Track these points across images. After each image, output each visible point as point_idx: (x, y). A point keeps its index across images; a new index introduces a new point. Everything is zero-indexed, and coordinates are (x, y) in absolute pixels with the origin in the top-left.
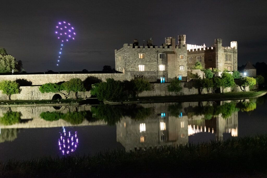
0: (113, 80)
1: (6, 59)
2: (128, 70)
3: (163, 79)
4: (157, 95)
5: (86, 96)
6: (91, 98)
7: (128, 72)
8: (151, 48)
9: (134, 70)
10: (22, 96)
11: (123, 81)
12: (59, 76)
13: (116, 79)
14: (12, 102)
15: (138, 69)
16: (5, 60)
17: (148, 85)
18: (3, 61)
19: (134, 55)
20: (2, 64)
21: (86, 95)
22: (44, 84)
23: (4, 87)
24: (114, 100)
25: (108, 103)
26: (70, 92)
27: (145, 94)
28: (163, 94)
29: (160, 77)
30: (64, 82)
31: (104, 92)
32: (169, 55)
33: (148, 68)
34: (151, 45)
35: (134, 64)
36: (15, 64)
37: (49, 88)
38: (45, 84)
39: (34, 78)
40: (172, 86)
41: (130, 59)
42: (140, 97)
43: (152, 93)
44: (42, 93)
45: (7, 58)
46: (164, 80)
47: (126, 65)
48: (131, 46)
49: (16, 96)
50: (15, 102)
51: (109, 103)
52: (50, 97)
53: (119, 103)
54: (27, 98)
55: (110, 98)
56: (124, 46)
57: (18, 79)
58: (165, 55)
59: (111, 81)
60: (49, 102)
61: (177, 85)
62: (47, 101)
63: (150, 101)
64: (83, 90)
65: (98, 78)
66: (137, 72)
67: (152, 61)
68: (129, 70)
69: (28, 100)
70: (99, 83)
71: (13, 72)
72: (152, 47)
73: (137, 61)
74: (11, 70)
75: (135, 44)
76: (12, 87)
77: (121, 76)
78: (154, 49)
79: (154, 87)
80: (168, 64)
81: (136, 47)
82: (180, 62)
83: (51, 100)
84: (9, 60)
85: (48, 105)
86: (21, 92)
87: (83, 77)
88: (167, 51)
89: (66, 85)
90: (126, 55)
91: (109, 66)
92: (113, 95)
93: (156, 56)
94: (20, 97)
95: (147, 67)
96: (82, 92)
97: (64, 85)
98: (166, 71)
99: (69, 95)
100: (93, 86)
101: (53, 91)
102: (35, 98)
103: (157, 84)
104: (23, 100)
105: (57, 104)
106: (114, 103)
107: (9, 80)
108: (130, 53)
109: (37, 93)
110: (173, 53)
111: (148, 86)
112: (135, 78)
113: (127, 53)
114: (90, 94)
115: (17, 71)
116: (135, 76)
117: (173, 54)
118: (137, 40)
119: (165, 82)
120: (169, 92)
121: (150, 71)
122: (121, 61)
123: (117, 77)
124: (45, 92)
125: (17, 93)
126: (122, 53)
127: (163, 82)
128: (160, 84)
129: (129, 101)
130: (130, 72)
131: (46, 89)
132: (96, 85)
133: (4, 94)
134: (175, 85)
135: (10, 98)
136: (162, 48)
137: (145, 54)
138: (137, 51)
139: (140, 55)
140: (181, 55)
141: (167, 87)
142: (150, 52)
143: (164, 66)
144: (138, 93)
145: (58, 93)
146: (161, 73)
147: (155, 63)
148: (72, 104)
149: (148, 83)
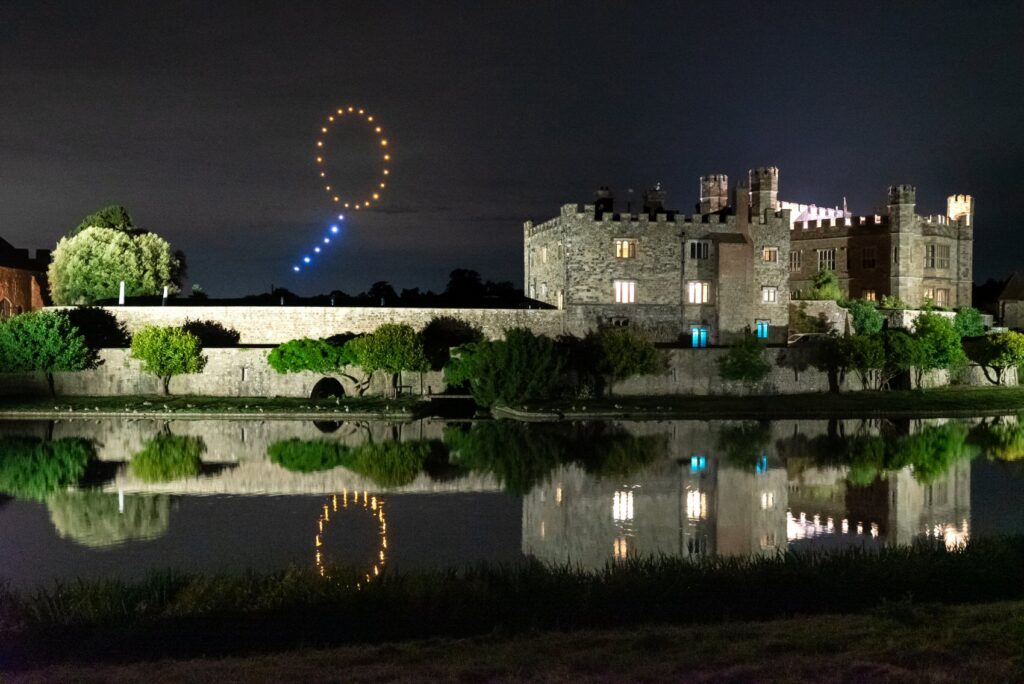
0: (528, 333)
1: (140, 246)
3: (700, 332)
4: (681, 391)
5: (430, 387)
6: (447, 397)
7: (576, 304)
8: (659, 219)
9: (597, 298)
10: (210, 380)
11: (557, 337)
12: (334, 315)
13: (536, 331)
14: (176, 402)
15: (613, 294)
16: (139, 252)
17: (649, 354)
18: (133, 255)
19: (598, 245)
20: (127, 266)
21: (430, 384)
23: (151, 351)
24: (534, 404)
25: (509, 416)
26: (375, 373)
27: (636, 385)
28: (701, 387)
29: (689, 326)
30: (350, 336)
31: (498, 375)
32: (724, 248)
33: (647, 294)
34: (661, 210)
35: (598, 277)
36: (170, 264)
38: (290, 343)
39: (248, 318)
40: (735, 360)
41: (584, 259)
43: (663, 385)
44: (280, 375)
45: (144, 243)
46: (703, 335)
47: (568, 279)
48: (587, 211)
49: (188, 380)
50: (188, 402)
51: (515, 415)
52: (304, 387)
53: (549, 415)
54: (226, 388)
55: (517, 397)
56: (562, 213)
57: (192, 321)
58: (711, 248)
59: (521, 338)
60: (303, 404)
61: (752, 358)
63: (659, 411)
64: (422, 366)
65: (468, 324)
66: (608, 305)
67: (663, 269)
68: (581, 299)
69: (229, 397)
70: (477, 343)
71: (165, 295)
72: (662, 217)
73: (607, 266)
74: (159, 287)
75: (602, 206)
76: (178, 349)
77: (551, 319)
78: (672, 224)
80: (721, 282)
81: (607, 216)
82: (764, 273)
84: (152, 252)
85: (305, 415)
86: (207, 369)
87: (417, 317)
88: (719, 231)
89: (363, 348)
90: (569, 245)
91: (508, 283)
92: (529, 386)
93: (676, 251)
94: (202, 387)
95: (644, 289)
96: (415, 373)
97: (356, 347)
98: (713, 305)
99: (368, 382)
100: (456, 355)
101: (316, 366)
102: (251, 390)
103: (682, 351)
104: (212, 397)
105: (337, 415)
106: (533, 415)
107: (164, 325)
108: (584, 237)
109: (261, 373)
110: (740, 239)
111: (650, 357)
112: (601, 327)
113: (575, 239)
114: (444, 380)
115: (176, 289)
117: (739, 242)
118: (607, 189)
119: (709, 346)
120: (723, 381)
121: (654, 303)
122: (547, 266)
123: (537, 323)
124: (288, 371)
125: (191, 371)
126: (556, 236)
127: (699, 347)
128: (691, 351)
129: (586, 411)
130: (581, 304)
131: (294, 360)
132: (464, 350)
133: (150, 373)
134: (747, 356)
135: (166, 388)
136: (701, 220)
137: (638, 243)
138: (611, 232)
139: (622, 245)
140: (769, 246)
141: (716, 361)
142: (657, 235)
143: (705, 288)
144: (613, 382)
145: (333, 375)
146: (694, 313)
147: (673, 274)
148: (388, 415)
149: (649, 349)
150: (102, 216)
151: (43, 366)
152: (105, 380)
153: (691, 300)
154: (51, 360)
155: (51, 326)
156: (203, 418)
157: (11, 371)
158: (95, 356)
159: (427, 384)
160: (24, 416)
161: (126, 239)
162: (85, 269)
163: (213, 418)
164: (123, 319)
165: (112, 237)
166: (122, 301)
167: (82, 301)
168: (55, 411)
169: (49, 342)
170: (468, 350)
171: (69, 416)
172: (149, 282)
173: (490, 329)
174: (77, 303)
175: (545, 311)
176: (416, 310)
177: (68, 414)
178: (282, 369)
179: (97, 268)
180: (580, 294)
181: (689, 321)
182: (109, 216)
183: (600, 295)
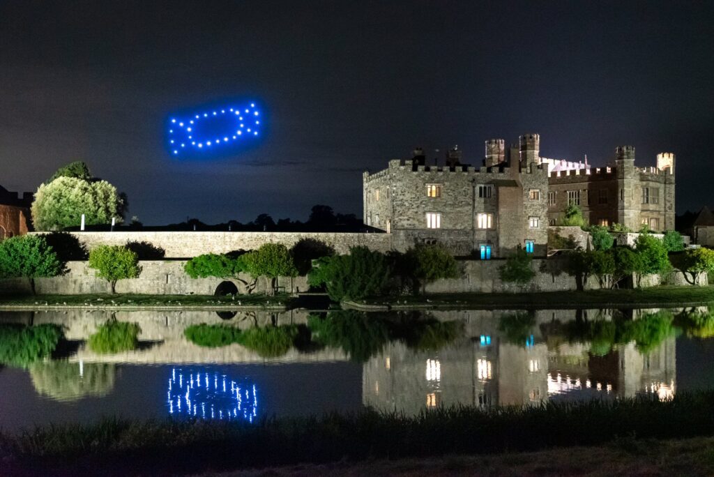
0: (366, 250)
1: (96, 190)
3: (486, 248)
4: (473, 290)
5: (297, 288)
6: (310, 294)
7: (400, 229)
8: (457, 170)
9: (414, 225)
10: (144, 283)
11: (387, 252)
12: (230, 238)
13: (372, 248)
14: (120, 298)
15: (425, 222)
16: (95, 194)
17: (450, 264)
18: (91, 196)
19: (414, 188)
20: (86, 204)
21: (298, 285)
22: (197, 256)
23: (103, 263)
24: (370, 299)
25: (353, 308)
26: (260, 278)
27: (441, 286)
28: (487, 287)
29: (479, 243)
30: (242, 252)
31: (345, 279)
32: (502, 189)
33: (449, 222)
34: (458, 164)
35: (415, 210)
36: (117, 202)
37: (210, 265)
38: (200, 257)
39: (171, 240)
40: (511, 268)
41: (405, 198)
42: (431, 294)
43: (461, 285)
44: (192, 279)
45: (98, 187)
46: (488, 251)
47: (394, 212)
48: (407, 165)
49: (129, 283)
50: (129, 298)
51: (357, 307)
52: (210, 288)
53: (381, 307)
54: (156, 288)
55: (359, 294)
56: (390, 166)
57: (132, 241)
58: (493, 190)
59: (361, 254)
60: (209, 300)
61: (522, 267)
62: (204, 298)
63: (457, 303)
64: (292, 272)
65: (324, 243)
66: (422, 230)
67: (460, 204)
68: (403, 226)
69: (157, 295)
70: (330, 256)
71: (113, 224)
72: (460, 168)
73: (421, 202)
74: (108, 218)
75: (417, 161)
76: (121, 261)
77: (382, 240)
78: (466, 174)
79: (465, 270)
80: (500, 213)
81: (421, 168)
82: (530, 207)
83: (211, 294)
84: (104, 194)
85: (210, 307)
86: (142, 275)
87: (289, 239)
88: (498, 178)
89: (251, 260)
90: (395, 188)
91: (328, 208)
92: (367, 287)
93: (469, 192)
94: (139, 288)
95: (447, 219)
96: (288, 278)
97: (246, 260)
98: (495, 230)
99: (255, 282)
100: (316, 265)
101: (218, 273)
102: (172, 290)
103: (473, 262)
104: (145, 295)
105: (233, 307)
106: (370, 307)
107: (112, 245)
108: (405, 183)
110: (514, 184)
111: (451, 266)
112: (417, 245)
113: (399, 184)
114: (308, 283)
115: (121, 220)
116: (416, 239)
117: (514, 186)
118: (421, 149)
119: (492, 258)
120: (502, 283)
121: (454, 228)
122: (379, 203)
123: (372, 243)
124: (199, 276)
125: (131, 277)
126: (385, 182)
127: (486, 259)
128: (479, 261)
129: (408, 304)
130: (404, 229)
131: (203, 269)
132: (321, 261)
133: (102, 278)
134: (519, 265)
135: (113, 289)
136: (486, 171)
137: (442, 187)
138: (424, 179)
139: (431, 188)
140: (533, 189)
141: (497, 269)
142: (455, 181)
143: (489, 218)
144: (426, 284)
145: (230, 279)
146: (482, 236)
147: (467, 208)
148: (268, 307)
149: (451, 260)
150: (69, 169)
151: (27, 274)
152: (70, 283)
153: (480, 226)
154: (33, 269)
155: (34, 245)
156: (139, 310)
157: (5, 277)
158: (64, 267)
159: (296, 285)
160: (14, 308)
161: (86, 185)
162: (57, 206)
163: (146, 310)
164: (83, 240)
165: (76, 183)
166: (82, 228)
167: (55, 228)
168: (37, 305)
169: (32, 257)
170: (325, 262)
171: (46, 309)
172: (102, 214)
173: (340, 247)
174: (51, 230)
175: (377, 234)
176: (288, 234)
177: (45, 307)
178: (195, 276)
179: (65, 205)
180: (402, 222)
181: (479, 241)
182: (74, 169)
183: (416, 223)
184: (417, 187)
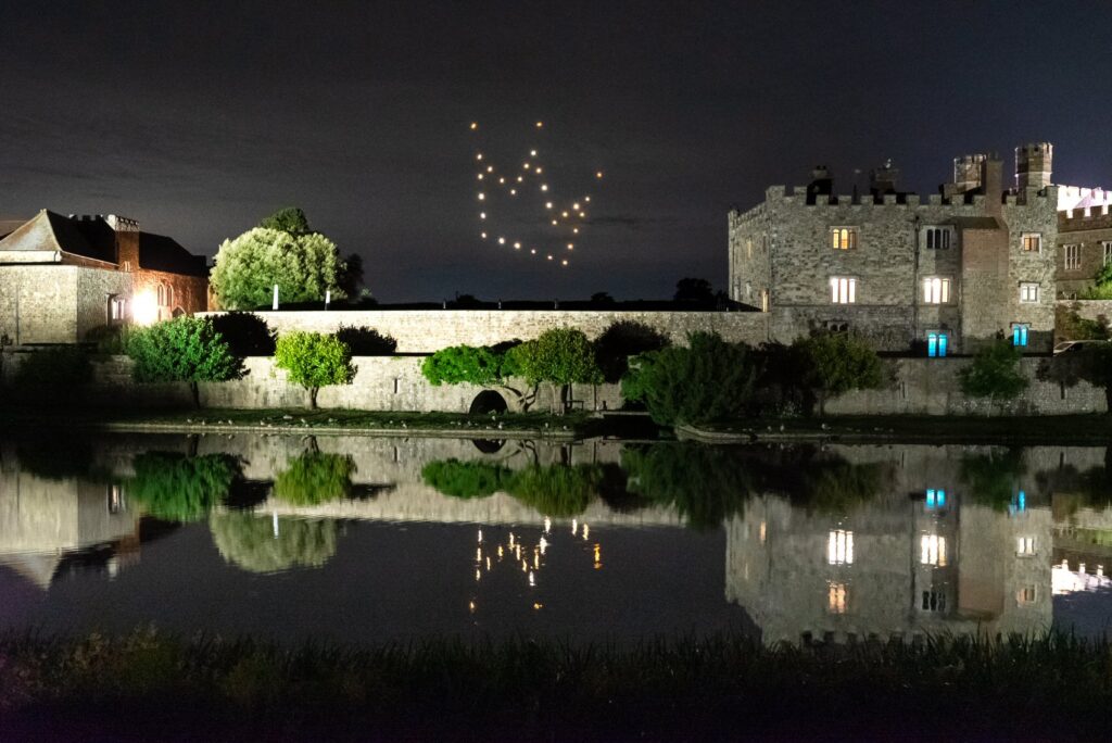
0: (717, 337)
1: (305, 248)
2: (783, 296)
3: (938, 338)
4: (912, 410)
5: (604, 402)
6: (624, 413)
7: (783, 306)
8: (886, 202)
9: (808, 298)
10: (360, 393)
11: (760, 344)
12: (500, 320)
13: (728, 337)
14: (321, 416)
15: (829, 292)
16: (302, 254)
17: (869, 364)
18: (296, 257)
19: (810, 235)
20: (289, 270)
21: (606, 399)
22: (441, 349)
23: (295, 359)
24: (720, 423)
25: (692, 437)
26: (541, 385)
27: (855, 401)
28: (937, 404)
29: (924, 331)
30: (517, 342)
31: (677, 388)
32: (968, 234)
33: (871, 292)
34: (890, 192)
35: (811, 272)
36: (337, 267)
37: (460, 364)
38: (445, 351)
39: (405, 323)
40: (981, 372)
41: (792, 252)
42: (833, 415)
43: (889, 401)
44: (433, 387)
45: (308, 244)
46: (942, 342)
47: (773, 276)
48: (797, 194)
49: (337, 394)
50: (332, 416)
51: (698, 436)
52: (462, 400)
53: (738, 436)
54: (378, 401)
55: (701, 414)
56: (767, 197)
57: (346, 327)
58: (953, 235)
59: (707, 344)
60: (456, 420)
61: (1003, 370)
62: (450, 417)
63: (877, 433)
64: (593, 377)
65: (653, 329)
66: (822, 306)
67: (892, 262)
68: (790, 300)
69: (381, 412)
70: (660, 351)
71: (328, 301)
72: (893, 198)
73: (822, 259)
74: (322, 293)
75: (817, 188)
76: (324, 357)
77: (752, 323)
78: (903, 207)
79: (897, 375)
80: (965, 276)
81: (821, 200)
82: (1023, 265)
83: (464, 412)
84: (316, 254)
85: (453, 432)
86: (356, 379)
87: (592, 323)
88: (963, 215)
89: (526, 356)
90: (775, 235)
91: (703, 282)
92: (714, 402)
93: (908, 239)
94: (352, 400)
95: (869, 287)
96: (587, 386)
97: (519, 355)
98: (956, 306)
99: (534, 395)
100: (635, 365)
101: (475, 378)
102: (404, 403)
103: (913, 361)
104: (361, 411)
105: (489, 432)
106: (719, 435)
107: (312, 332)
108: (793, 225)
109: (415, 385)
110: (992, 224)
111: (871, 368)
112: (813, 333)
113: (781, 228)
114: (621, 394)
115: (342, 295)
116: (811, 323)
117: (990, 227)
118: (825, 168)
119: (949, 355)
120: (965, 398)
121: (880, 303)
122: (752, 261)
123: (735, 328)
124: (444, 382)
125: (339, 382)
126: (761, 226)
127: (937, 355)
128: (924, 361)
129: (785, 432)
130: (790, 305)
131: (449, 369)
132: (644, 359)
133: (296, 384)
134: (998, 368)
135: (314, 400)
136: (940, 202)
137: (860, 231)
138: (826, 218)
139: (840, 234)
140: (1029, 232)
141: (957, 374)
142: (884, 222)
143: (945, 284)
144: (825, 398)
145: (493, 387)
146: (930, 315)
147: (904, 268)
148: (546, 434)
149: (869, 358)
150: (278, 219)
151: (185, 375)
152: (250, 391)
153: (927, 299)
154: (192, 368)
155: (193, 332)
158: (240, 365)
159: (602, 399)
160: (156, 429)
161: (289, 240)
162: (247, 273)
164: (274, 326)
165: (275, 237)
166: (275, 306)
167: (234, 307)
168: (189, 424)
169: (190, 349)
170: (650, 359)
171: (202, 430)
173: (679, 335)
174: (230, 309)
175: (745, 313)
176: (594, 314)
177: (200, 428)
178: (437, 380)
179: (258, 272)
180: (788, 293)
181: (924, 325)
182: (285, 219)
183: (813, 294)
184: (814, 233)
